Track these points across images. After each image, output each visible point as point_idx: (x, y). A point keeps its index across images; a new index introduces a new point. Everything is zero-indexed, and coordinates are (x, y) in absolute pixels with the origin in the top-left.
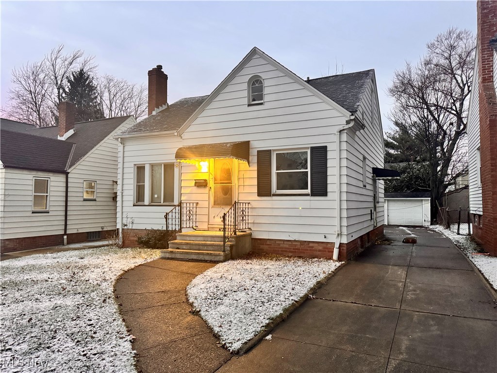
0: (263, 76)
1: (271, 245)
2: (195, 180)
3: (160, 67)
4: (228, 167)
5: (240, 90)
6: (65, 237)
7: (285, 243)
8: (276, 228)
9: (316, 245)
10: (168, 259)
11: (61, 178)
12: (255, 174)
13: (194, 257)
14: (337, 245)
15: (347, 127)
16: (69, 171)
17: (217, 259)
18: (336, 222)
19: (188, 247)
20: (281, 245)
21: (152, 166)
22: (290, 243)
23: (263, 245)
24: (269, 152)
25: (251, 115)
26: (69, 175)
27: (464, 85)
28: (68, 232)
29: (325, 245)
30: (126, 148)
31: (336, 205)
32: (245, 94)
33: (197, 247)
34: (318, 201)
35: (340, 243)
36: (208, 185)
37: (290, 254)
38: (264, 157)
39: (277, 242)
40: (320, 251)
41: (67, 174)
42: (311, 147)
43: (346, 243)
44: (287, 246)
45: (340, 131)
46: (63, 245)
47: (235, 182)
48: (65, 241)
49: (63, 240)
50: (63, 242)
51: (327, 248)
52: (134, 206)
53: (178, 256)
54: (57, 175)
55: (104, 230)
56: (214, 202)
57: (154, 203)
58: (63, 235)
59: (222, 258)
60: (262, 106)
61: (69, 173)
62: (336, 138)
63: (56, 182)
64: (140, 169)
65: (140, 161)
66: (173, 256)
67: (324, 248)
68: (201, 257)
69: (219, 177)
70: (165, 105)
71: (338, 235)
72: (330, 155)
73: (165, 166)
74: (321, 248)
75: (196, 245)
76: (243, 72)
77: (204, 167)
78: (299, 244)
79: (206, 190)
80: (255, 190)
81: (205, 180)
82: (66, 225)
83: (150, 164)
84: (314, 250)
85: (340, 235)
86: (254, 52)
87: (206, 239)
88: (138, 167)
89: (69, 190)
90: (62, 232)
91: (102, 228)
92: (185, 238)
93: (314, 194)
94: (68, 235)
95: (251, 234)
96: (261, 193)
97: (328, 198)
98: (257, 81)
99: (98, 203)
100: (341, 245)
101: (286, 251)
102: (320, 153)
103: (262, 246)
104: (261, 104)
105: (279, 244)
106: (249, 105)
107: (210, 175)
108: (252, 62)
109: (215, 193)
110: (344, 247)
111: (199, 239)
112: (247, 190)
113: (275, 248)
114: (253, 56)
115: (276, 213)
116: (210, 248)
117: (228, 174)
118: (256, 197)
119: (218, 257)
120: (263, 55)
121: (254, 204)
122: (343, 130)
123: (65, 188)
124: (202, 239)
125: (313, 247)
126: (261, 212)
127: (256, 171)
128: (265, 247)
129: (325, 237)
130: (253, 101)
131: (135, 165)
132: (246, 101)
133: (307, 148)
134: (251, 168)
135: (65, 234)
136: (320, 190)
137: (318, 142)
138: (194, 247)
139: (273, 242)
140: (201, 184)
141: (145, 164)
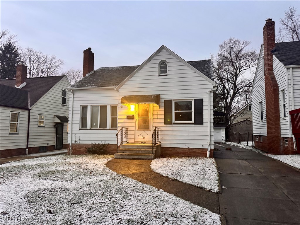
0: (167, 61)
1: (171, 151)
2: (127, 115)
3: (90, 49)
4: (146, 108)
5: (154, 67)
6: (27, 150)
7: (180, 149)
8: (175, 142)
9: (198, 150)
10: (119, 158)
11: (26, 113)
12: (163, 113)
13: (136, 157)
14: (209, 150)
15: (213, 89)
16: (30, 108)
17: (150, 158)
18: (209, 138)
19: (130, 152)
20: (178, 151)
21: (92, 106)
22: (183, 149)
23: (167, 150)
24: (171, 101)
25: (160, 81)
26: (31, 111)
27: (237, 68)
28: (29, 147)
29: (202, 150)
30: (75, 96)
31: (208, 129)
32: (157, 69)
33: (136, 152)
34: (198, 127)
35: (210, 149)
36: (134, 118)
37: (183, 155)
38: (168, 104)
39: (175, 149)
40: (199, 153)
41: (29, 110)
42: (194, 99)
43: (213, 148)
44: (181, 151)
45: (210, 91)
46: (26, 154)
47: (151, 116)
48: (27, 152)
49: (26, 152)
50: (26, 153)
51: (203, 152)
52: (80, 130)
53: (126, 157)
54: (23, 111)
55: (49, 145)
56: (138, 127)
57: (93, 128)
58: (26, 148)
59: (153, 157)
60: (167, 76)
61: (30, 109)
62: (208, 95)
63: (23, 115)
64: (84, 109)
65: (84, 103)
66: (123, 157)
67: (202, 152)
68: (140, 157)
69: (141, 113)
70: (93, 71)
71: (209, 144)
72: (204, 103)
73: (100, 106)
74: (200, 152)
75: (134, 150)
76: (156, 58)
77: (133, 108)
78: (188, 149)
79: (134, 121)
80: (163, 121)
81: (133, 115)
82: (28, 142)
83: (91, 105)
84: (196, 153)
85: (210, 145)
86: (163, 47)
87: (139, 147)
88: (82, 107)
89: (30, 120)
90: (25, 147)
91: (48, 144)
92: (125, 147)
93: (196, 123)
94: (29, 148)
95: (160, 145)
96: (166, 123)
97: (204, 125)
98: (163, 63)
99: (46, 129)
100: (211, 150)
101: (181, 154)
102: (199, 103)
103: (167, 152)
104: (167, 75)
105: (177, 150)
106: (159, 76)
107: (136, 113)
108: (161, 53)
109: (139, 122)
110: (212, 151)
111: (134, 147)
112: (159, 121)
113: (174, 152)
114: (162, 50)
115: (175, 133)
116: (143, 152)
117: (147, 112)
118: (164, 125)
119: (151, 157)
120: (168, 50)
121: (162, 129)
122: (212, 91)
123: (28, 119)
124: (136, 147)
125: (195, 151)
126: (166, 133)
127: (164, 111)
128: (168, 152)
129: (202, 146)
130: (161, 73)
131: (81, 106)
132: (157, 73)
133: (193, 99)
134: (160, 109)
135: (27, 148)
136: (199, 121)
137: (198, 97)
138: (133, 152)
139: (173, 149)
140: (130, 117)
141: (88, 105)
